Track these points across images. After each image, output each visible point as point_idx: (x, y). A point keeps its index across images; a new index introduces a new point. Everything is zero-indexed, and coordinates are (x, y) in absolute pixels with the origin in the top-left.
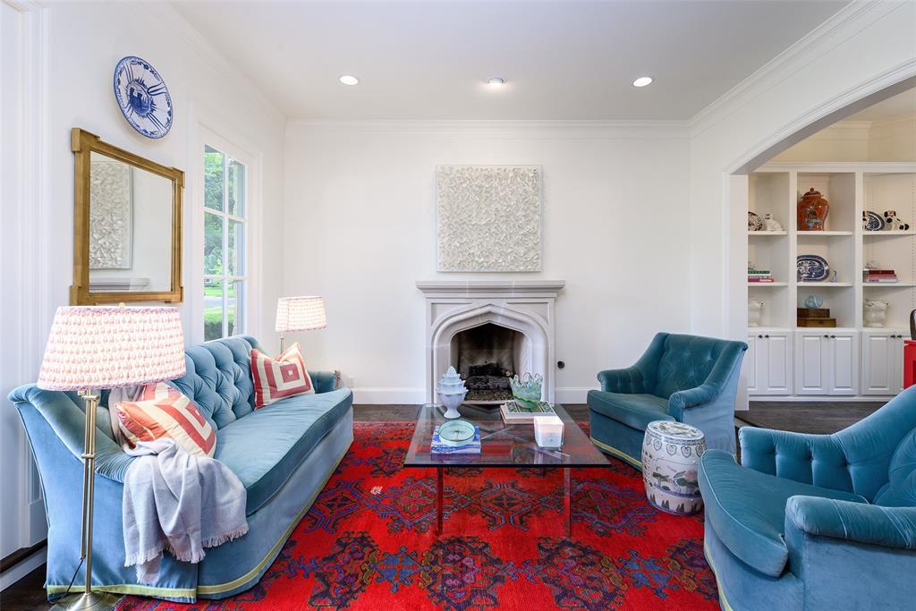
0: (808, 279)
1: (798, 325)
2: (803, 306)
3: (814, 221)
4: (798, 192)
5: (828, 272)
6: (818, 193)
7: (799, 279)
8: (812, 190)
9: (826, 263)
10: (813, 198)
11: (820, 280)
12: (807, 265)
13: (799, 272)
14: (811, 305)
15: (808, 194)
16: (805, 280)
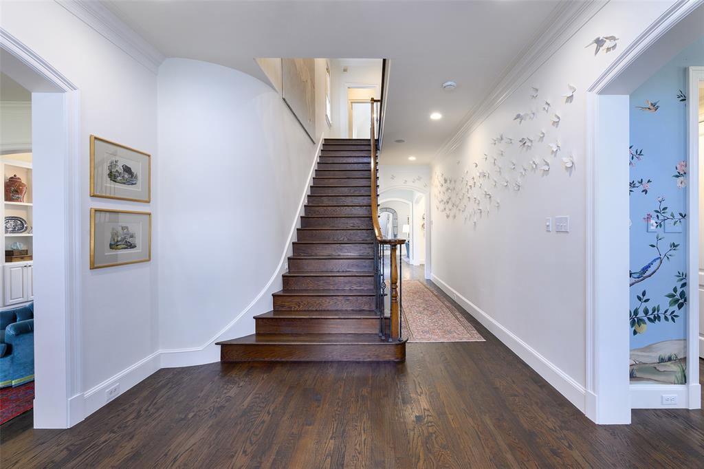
0: (13, 231)
1: (6, 261)
2: (9, 249)
3: (17, 196)
4: (5, 175)
5: (26, 228)
6: (19, 178)
7: (6, 232)
8: (15, 176)
9: (25, 222)
10: (17, 182)
11: (21, 232)
12: (12, 222)
13: (6, 227)
14: (15, 248)
15: (12, 178)
16: (10, 232)
